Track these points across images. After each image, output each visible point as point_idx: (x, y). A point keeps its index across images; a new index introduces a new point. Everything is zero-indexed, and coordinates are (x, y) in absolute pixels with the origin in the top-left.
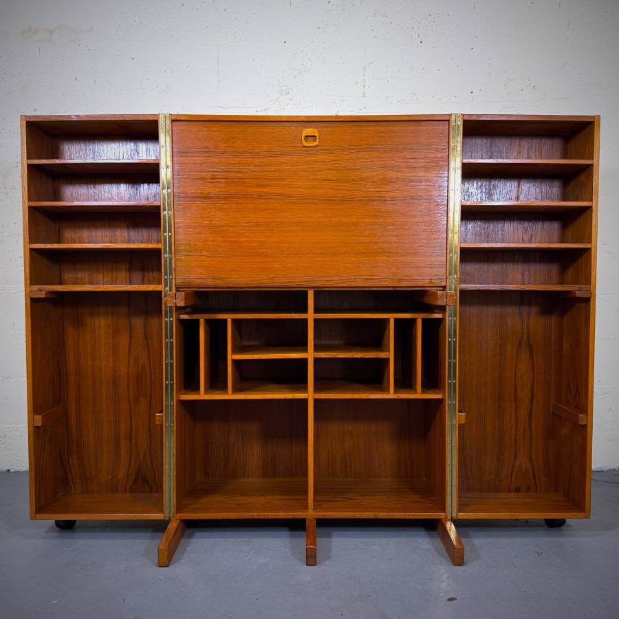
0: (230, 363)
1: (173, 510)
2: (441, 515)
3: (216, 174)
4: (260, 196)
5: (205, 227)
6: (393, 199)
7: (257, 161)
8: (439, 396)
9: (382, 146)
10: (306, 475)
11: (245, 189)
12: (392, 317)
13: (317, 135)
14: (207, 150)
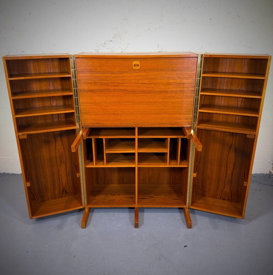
0: (105, 155)
1: (86, 204)
2: (185, 206)
3: (96, 81)
4: (115, 90)
5: (92, 103)
6: (172, 91)
7: (113, 75)
8: (186, 166)
9: (168, 69)
10: (135, 183)
11: (109, 87)
12: (169, 137)
13: (139, 64)
14: (92, 71)
